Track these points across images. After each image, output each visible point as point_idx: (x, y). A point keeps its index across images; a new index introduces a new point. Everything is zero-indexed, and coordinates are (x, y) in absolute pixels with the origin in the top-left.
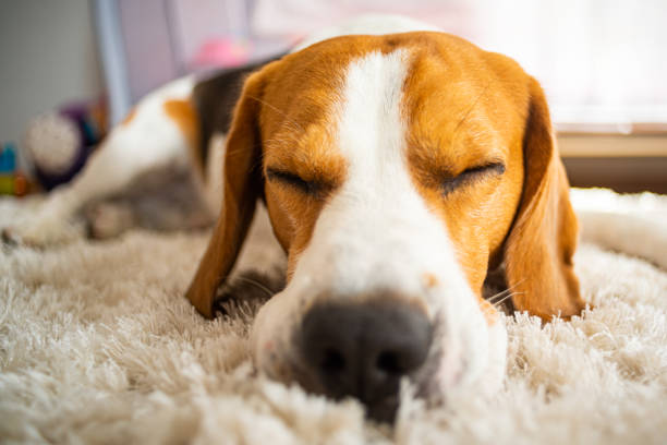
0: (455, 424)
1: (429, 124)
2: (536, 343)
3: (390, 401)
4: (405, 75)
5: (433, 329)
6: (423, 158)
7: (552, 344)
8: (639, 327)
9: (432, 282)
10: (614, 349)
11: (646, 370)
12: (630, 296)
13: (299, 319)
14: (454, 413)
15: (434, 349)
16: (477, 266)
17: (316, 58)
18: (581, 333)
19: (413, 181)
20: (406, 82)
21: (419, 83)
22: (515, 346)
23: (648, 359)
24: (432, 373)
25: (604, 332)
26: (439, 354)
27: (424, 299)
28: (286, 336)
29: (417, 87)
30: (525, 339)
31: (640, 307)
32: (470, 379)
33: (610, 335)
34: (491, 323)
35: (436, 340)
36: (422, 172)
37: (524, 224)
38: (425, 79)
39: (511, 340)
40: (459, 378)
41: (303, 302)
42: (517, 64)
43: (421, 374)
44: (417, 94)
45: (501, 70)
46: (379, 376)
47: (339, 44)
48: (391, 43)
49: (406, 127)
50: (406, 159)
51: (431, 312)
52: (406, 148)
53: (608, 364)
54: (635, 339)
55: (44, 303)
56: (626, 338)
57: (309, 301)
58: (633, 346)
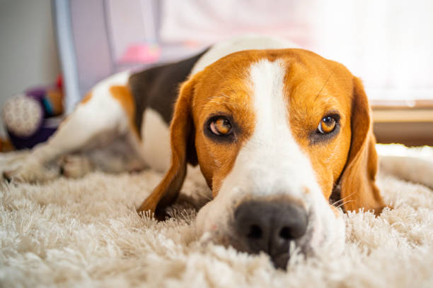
0: (321, 265)
1: (299, 99)
2: (361, 228)
3: (284, 256)
4: (284, 74)
5: (308, 216)
6: (299, 119)
7: (370, 227)
8: (420, 220)
9: (307, 191)
10: (406, 232)
11: (423, 241)
12: (415, 204)
13: (232, 212)
14: (320, 259)
15: (309, 228)
16: (327, 188)
17: (229, 64)
18: (386, 222)
19: (293, 135)
20: (285, 78)
21: (293, 78)
22: (350, 229)
23: (425, 235)
24: (308, 241)
25: (399, 222)
26: (312, 230)
27: (304, 200)
28: (225, 221)
29: (292, 81)
30: (355, 225)
31: (421, 210)
32: (327, 245)
33: (402, 224)
34: (337, 216)
35: (310, 223)
36: (298, 129)
37: (352, 167)
38: (295, 76)
39: (347, 226)
40: (321, 244)
41: (235, 202)
42: (344, 67)
43: (302, 241)
44: (292, 85)
45: (337, 71)
46: (281, 241)
47: (240, 56)
48: (273, 56)
49: (287, 104)
50: (289, 122)
51: (307, 207)
52: (289, 115)
53: (402, 238)
54: (417, 226)
55: (53, 215)
56: (412, 225)
57: (239, 201)
58: (416, 229)
